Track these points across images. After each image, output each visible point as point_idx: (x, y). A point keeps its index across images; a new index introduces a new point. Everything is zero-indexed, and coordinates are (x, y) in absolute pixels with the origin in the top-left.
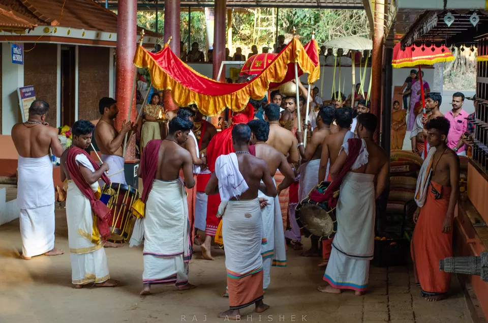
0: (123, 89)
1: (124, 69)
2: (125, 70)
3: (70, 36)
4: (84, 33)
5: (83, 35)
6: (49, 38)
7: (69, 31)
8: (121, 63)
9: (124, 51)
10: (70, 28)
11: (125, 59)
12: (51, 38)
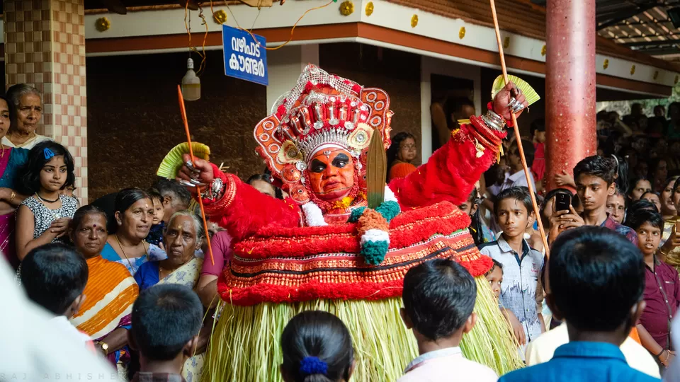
0: (563, 162)
1: (564, 113)
2: (567, 116)
3: (416, 30)
4: (463, 29)
5: (462, 36)
6: (353, 27)
7: (416, 17)
8: (556, 100)
9: (563, 69)
10: (417, 11)
11: (566, 88)
12: (360, 27)
